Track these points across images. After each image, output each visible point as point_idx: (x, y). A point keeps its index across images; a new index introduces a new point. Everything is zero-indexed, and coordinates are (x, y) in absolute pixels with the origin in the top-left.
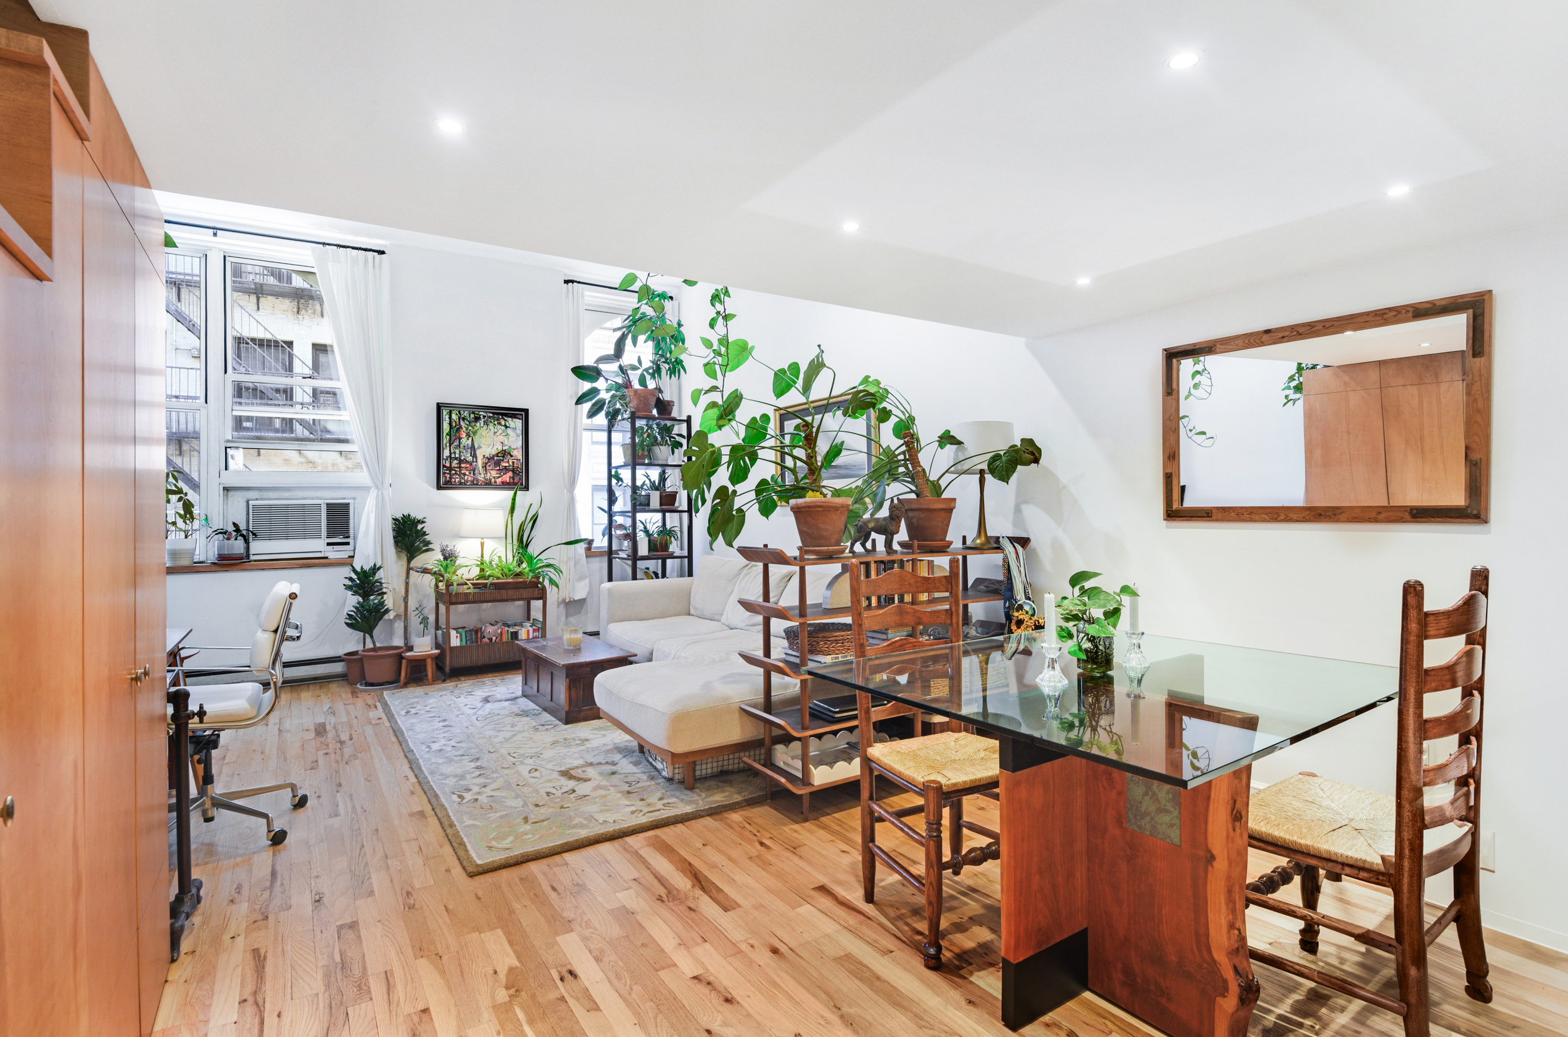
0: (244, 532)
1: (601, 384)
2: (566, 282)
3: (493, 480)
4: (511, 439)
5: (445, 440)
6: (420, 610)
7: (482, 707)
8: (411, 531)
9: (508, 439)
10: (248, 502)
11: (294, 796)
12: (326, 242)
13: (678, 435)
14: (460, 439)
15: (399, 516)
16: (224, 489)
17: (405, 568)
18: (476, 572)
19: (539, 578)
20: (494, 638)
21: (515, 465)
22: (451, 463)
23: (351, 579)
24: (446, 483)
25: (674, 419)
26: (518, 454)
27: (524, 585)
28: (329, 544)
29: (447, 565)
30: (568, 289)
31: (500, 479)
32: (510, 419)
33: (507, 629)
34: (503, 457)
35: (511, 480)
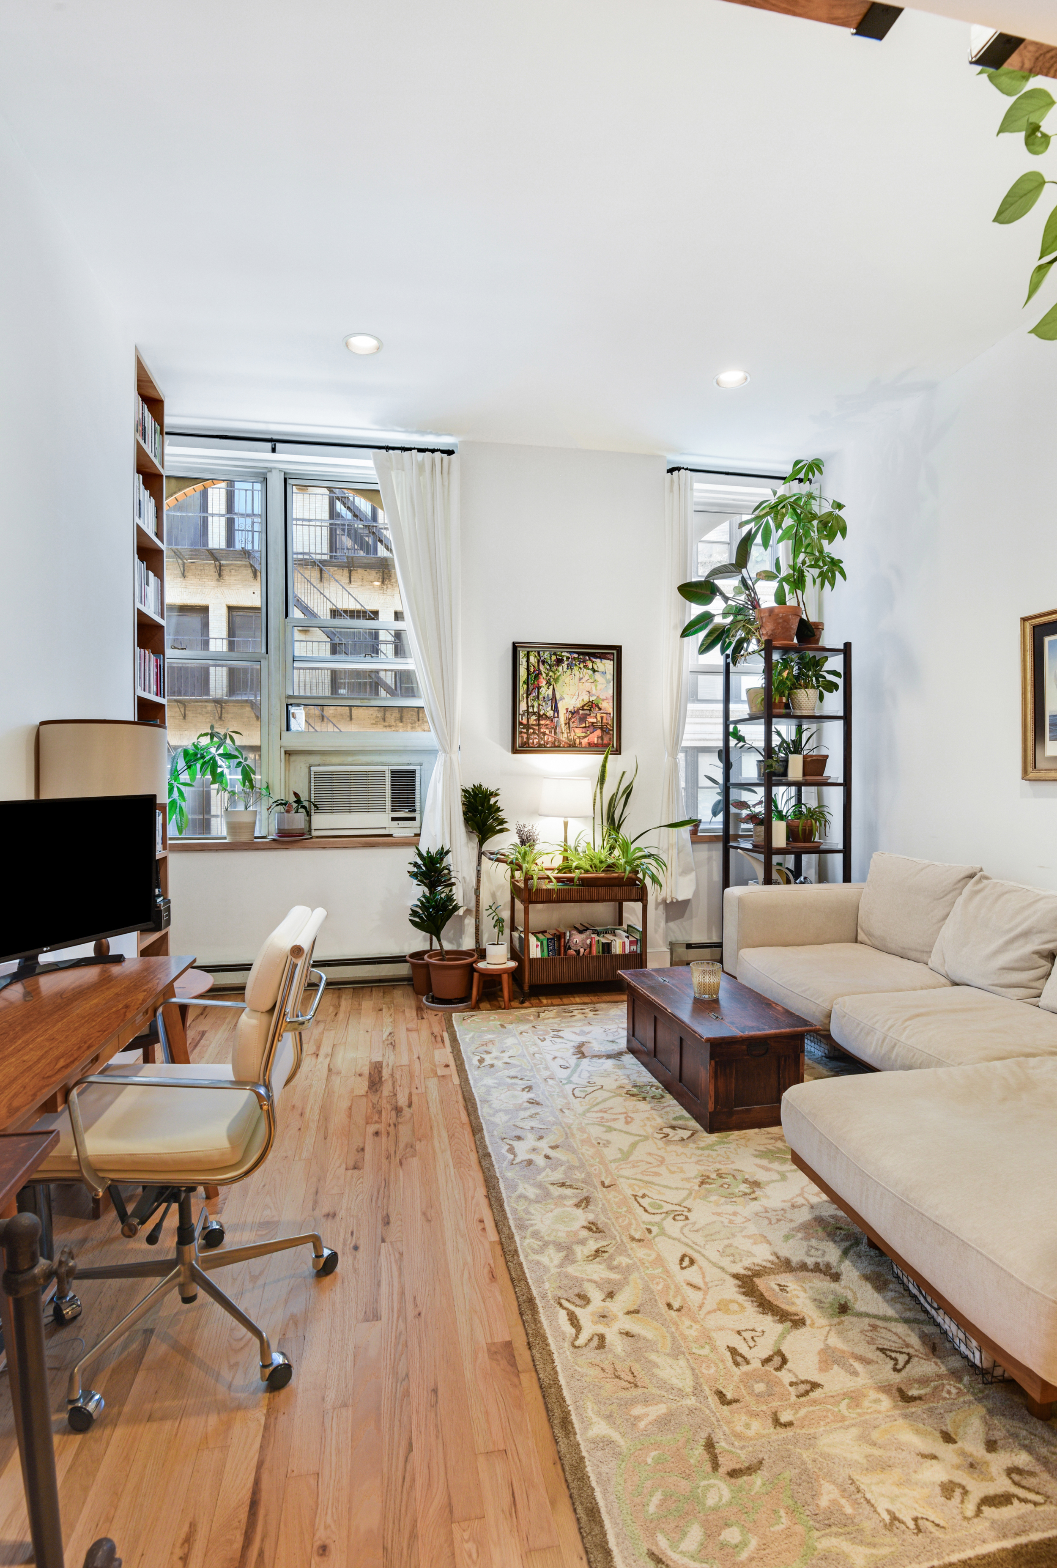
0: (306, 804)
1: (717, 606)
2: (671, 471)
3: (578, 741)
4: (599, 687)
5: (522, 689)
6: (493, 908)
7: (577, 1066)
8: (483, 806)
9: (596, 686)
10: (309, 768)
11: (317, 1257)
12: (390, 445)
13: (829, 672)
14: (539, 688)
15: (469, 786)
16: (286, 752)
17: (476, 852)
18: (558, 862)
19: (637, 872)
20: (582, 950)
21: (605, 721)
22: (528, 719)
23: (416, 865)
24: (523, 745)
25: (824, 649)
26: (608, 706)
27: (619, 882)
28: (393, 819)
29: (525, 853)
30: (672, 481)
31: (586, 740)
32: (598, 660)
33: (597, 938)
34: (590, 710)
35: (600, 741)
